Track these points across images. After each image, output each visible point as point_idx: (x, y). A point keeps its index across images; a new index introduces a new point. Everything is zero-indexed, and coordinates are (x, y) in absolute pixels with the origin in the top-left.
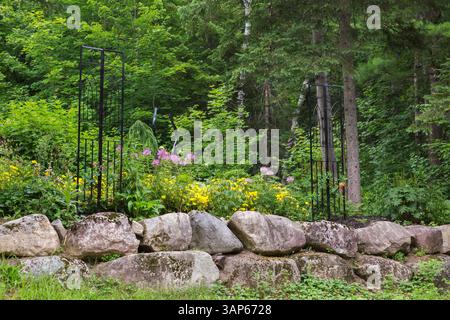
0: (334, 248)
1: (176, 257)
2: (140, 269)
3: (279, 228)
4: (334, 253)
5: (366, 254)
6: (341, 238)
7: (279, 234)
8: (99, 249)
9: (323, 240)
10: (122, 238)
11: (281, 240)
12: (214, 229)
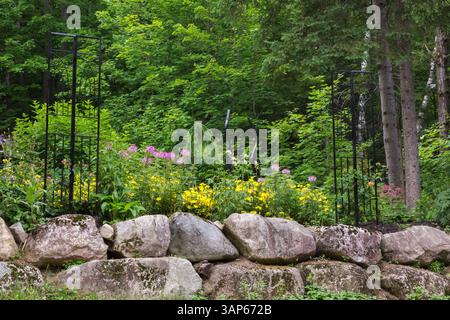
0: (351, 256)
1: (147, 264)
2: (101, 277)
3: (282, 233)
4: (351, 261)
5: (394, 263)
6: (360, 244)
7: (281, 239)
8: (58, 254)
9: (338, 246)
10: (86, 243)
11: (284, 246)
12: (198, 233)
